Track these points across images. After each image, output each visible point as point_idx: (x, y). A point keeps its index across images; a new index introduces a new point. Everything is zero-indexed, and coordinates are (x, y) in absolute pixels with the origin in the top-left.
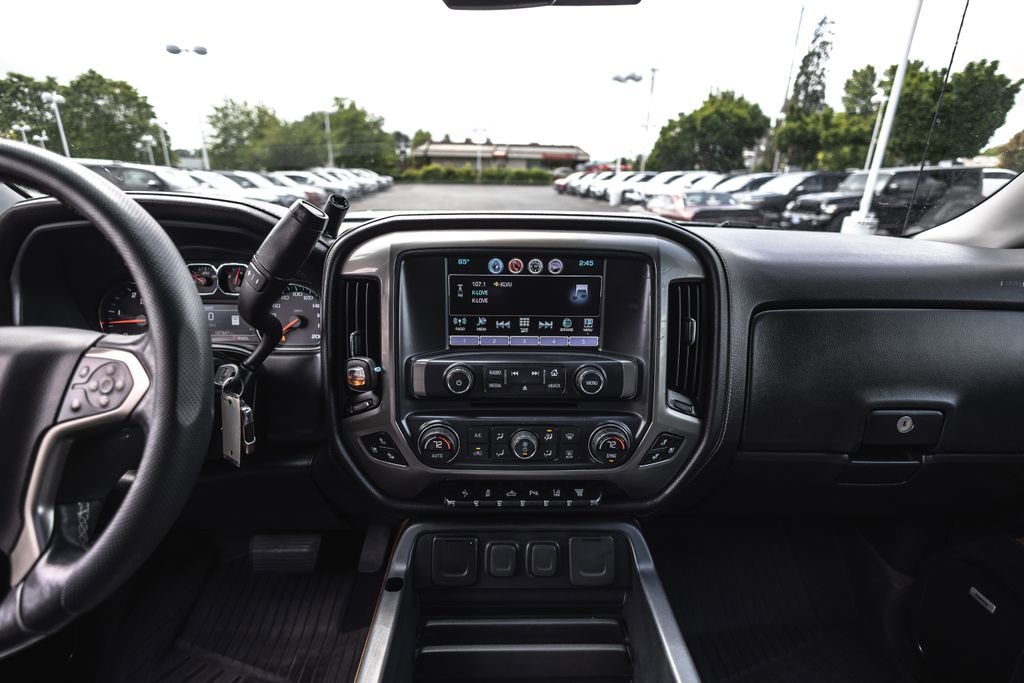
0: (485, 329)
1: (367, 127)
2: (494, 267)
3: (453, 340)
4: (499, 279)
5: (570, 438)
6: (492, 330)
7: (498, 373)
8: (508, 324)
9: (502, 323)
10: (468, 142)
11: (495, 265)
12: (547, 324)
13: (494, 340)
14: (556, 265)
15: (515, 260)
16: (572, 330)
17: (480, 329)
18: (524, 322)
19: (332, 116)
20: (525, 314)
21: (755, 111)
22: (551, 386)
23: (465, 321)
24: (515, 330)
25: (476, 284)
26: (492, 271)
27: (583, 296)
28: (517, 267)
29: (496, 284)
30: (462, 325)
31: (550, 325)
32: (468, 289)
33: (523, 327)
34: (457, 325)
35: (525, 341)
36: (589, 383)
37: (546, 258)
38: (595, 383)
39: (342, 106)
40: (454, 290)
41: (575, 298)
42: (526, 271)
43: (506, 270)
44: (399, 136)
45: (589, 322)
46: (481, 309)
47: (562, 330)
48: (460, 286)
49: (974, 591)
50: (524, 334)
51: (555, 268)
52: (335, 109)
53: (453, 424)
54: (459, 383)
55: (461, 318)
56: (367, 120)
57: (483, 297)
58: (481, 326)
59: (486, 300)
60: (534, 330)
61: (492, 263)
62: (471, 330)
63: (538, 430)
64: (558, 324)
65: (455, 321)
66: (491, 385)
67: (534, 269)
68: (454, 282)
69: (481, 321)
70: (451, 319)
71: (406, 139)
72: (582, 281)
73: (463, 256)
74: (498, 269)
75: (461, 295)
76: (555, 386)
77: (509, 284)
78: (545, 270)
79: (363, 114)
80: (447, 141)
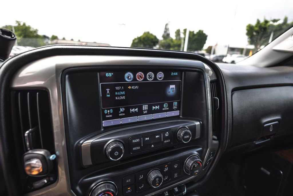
0: (124, 114)
1: (31, 32)
2: (128, 78)
3: (105, 123)
4: (131, 85)
5: (176, 167)
6: (128, 114)
7: (138, 140)
8: (137, 109)
9: (133, 110)
10: (72, 40)
11: (129, 76)
12: (156, 107)
13: (129, 120)
14: (160, 75)
15: (140, 73)
16: (168, 109)
17: (121, 115)
18: (145, 107)
19: (15, 27)
20: (145, 103)
21: (155, 37)
22: (165, 142)
23: (112, 111)
24: (140, 113)
25: (117, 88)
26: (127, 80)
27: (173, 91)
28: (140, 77)
29: (130, 87)
30: (110, 114)
31: (157, 107)
32: (113, 91)
33: (145, 110)
34: (107, 114)
35: (145, 118)
36: (185, 137)
37: (156, 72)
38: (188, 137)
39: (19, 24)
40: (104, 92)
41: (170, 92)
42: (145, 79)
43: (135, 79)
44: (45, 37)
45: (175, 103)
46: (121, 103)
47: (163, 109)
48: (108, 90)
49: (262, 169)
50: (145, 114)
51: (160, 77)
52: (17, 25)
53: (112, 178)
54: (116, 153)
55: (109, 109)
56: (31, 30)
57: (122, 95)
58: (122, 113)
59: (124, 97)
60: (150, 111)
61: (126, 75)
62: (116, 115)
63: (160, 167)
64: (162, 106)
65: (106, 112)
66: (134, 149)
67: (150, 78)
68: (104, 87)
69: (121, 110)
70: (103, 110)
71: (48, 38)
72: (172, 83)
73: (109, 71)
74: (131, 78)
75: (109, 96)
76: (167, 141)
77: (137, 87)
78: (155, 78)
79: (29, 27)
80: (64, 39)
